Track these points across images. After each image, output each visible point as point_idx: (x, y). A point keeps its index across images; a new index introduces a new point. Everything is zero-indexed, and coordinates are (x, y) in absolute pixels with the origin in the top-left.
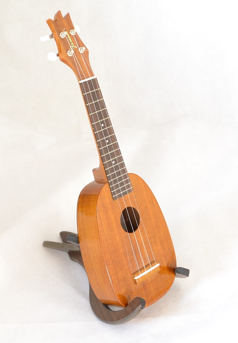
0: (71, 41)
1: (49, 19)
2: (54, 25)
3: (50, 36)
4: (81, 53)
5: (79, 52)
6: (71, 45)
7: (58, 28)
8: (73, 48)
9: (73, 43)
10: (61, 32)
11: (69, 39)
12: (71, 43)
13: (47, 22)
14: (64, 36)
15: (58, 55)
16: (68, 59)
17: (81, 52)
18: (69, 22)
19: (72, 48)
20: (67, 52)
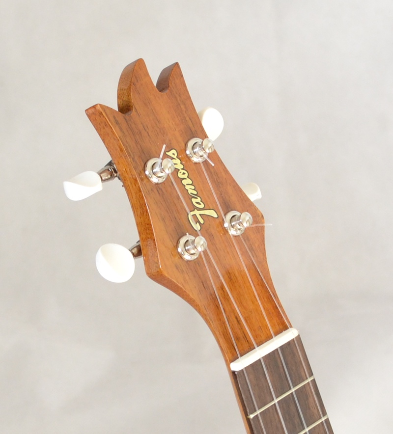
0: (191, 190)
1: (98, 107)
2: (121, 129)
3: (100, 174)
4: (235, 236)
5: (226, 231)
6: (194, 208)
7: (136, 142)
8: (202, 221)
9: (199, 200)
10: (150, 158)
11: (184, 182)
12: (194, 200)
13: (89, 116)
14: (160, 174)
15: (138, 252)
16: (182, 271)
17: (232, 232)
18: (182, 106)
19: (198, 221)
20: (178, 242)
